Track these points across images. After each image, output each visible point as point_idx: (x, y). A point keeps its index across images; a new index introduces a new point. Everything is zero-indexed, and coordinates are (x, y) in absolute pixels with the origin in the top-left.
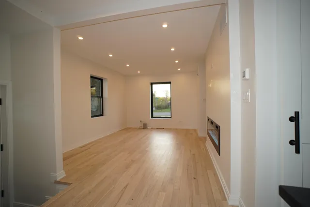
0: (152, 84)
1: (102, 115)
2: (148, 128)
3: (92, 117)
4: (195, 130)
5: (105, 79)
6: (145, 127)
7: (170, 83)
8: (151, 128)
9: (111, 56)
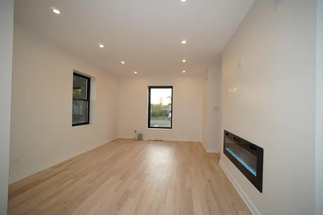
0: (150, 88)
1: (87, 123)
2: (144, 139)
3: (73, 125)
4: (200, 143)
5: (93, 77)
6: (140, 138)
7: (171, 87)
8: (147, 139)
9: (102, 46)
